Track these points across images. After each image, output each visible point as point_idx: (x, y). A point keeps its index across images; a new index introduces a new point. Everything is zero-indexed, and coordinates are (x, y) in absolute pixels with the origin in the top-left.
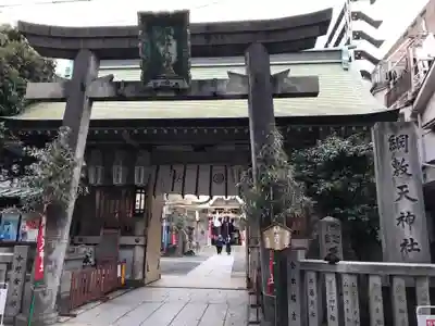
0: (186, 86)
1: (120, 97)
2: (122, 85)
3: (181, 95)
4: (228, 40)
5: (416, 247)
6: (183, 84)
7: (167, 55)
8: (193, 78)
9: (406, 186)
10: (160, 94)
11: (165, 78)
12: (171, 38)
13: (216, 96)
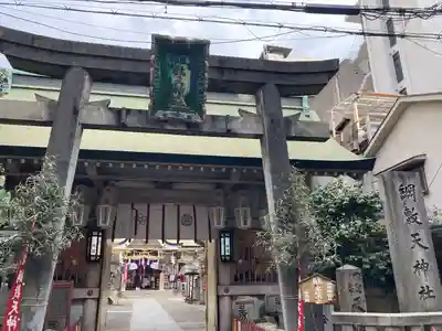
0: (199, 120)
1: (121, 126)
2: (124, 113)
3: (192, 129)
4: (242, 77)
5: (431, 294)
6: (196, 118)
7: (179, 85)
8: (208, 113)
9: (417, 234)
10: (169, 127)
11: (174, 109)
12: (185, 66)
13: (229, 134)
